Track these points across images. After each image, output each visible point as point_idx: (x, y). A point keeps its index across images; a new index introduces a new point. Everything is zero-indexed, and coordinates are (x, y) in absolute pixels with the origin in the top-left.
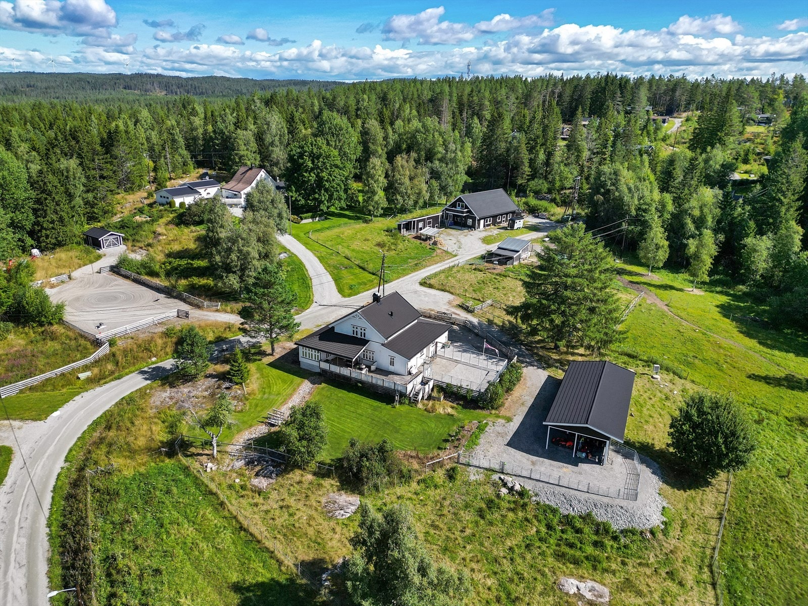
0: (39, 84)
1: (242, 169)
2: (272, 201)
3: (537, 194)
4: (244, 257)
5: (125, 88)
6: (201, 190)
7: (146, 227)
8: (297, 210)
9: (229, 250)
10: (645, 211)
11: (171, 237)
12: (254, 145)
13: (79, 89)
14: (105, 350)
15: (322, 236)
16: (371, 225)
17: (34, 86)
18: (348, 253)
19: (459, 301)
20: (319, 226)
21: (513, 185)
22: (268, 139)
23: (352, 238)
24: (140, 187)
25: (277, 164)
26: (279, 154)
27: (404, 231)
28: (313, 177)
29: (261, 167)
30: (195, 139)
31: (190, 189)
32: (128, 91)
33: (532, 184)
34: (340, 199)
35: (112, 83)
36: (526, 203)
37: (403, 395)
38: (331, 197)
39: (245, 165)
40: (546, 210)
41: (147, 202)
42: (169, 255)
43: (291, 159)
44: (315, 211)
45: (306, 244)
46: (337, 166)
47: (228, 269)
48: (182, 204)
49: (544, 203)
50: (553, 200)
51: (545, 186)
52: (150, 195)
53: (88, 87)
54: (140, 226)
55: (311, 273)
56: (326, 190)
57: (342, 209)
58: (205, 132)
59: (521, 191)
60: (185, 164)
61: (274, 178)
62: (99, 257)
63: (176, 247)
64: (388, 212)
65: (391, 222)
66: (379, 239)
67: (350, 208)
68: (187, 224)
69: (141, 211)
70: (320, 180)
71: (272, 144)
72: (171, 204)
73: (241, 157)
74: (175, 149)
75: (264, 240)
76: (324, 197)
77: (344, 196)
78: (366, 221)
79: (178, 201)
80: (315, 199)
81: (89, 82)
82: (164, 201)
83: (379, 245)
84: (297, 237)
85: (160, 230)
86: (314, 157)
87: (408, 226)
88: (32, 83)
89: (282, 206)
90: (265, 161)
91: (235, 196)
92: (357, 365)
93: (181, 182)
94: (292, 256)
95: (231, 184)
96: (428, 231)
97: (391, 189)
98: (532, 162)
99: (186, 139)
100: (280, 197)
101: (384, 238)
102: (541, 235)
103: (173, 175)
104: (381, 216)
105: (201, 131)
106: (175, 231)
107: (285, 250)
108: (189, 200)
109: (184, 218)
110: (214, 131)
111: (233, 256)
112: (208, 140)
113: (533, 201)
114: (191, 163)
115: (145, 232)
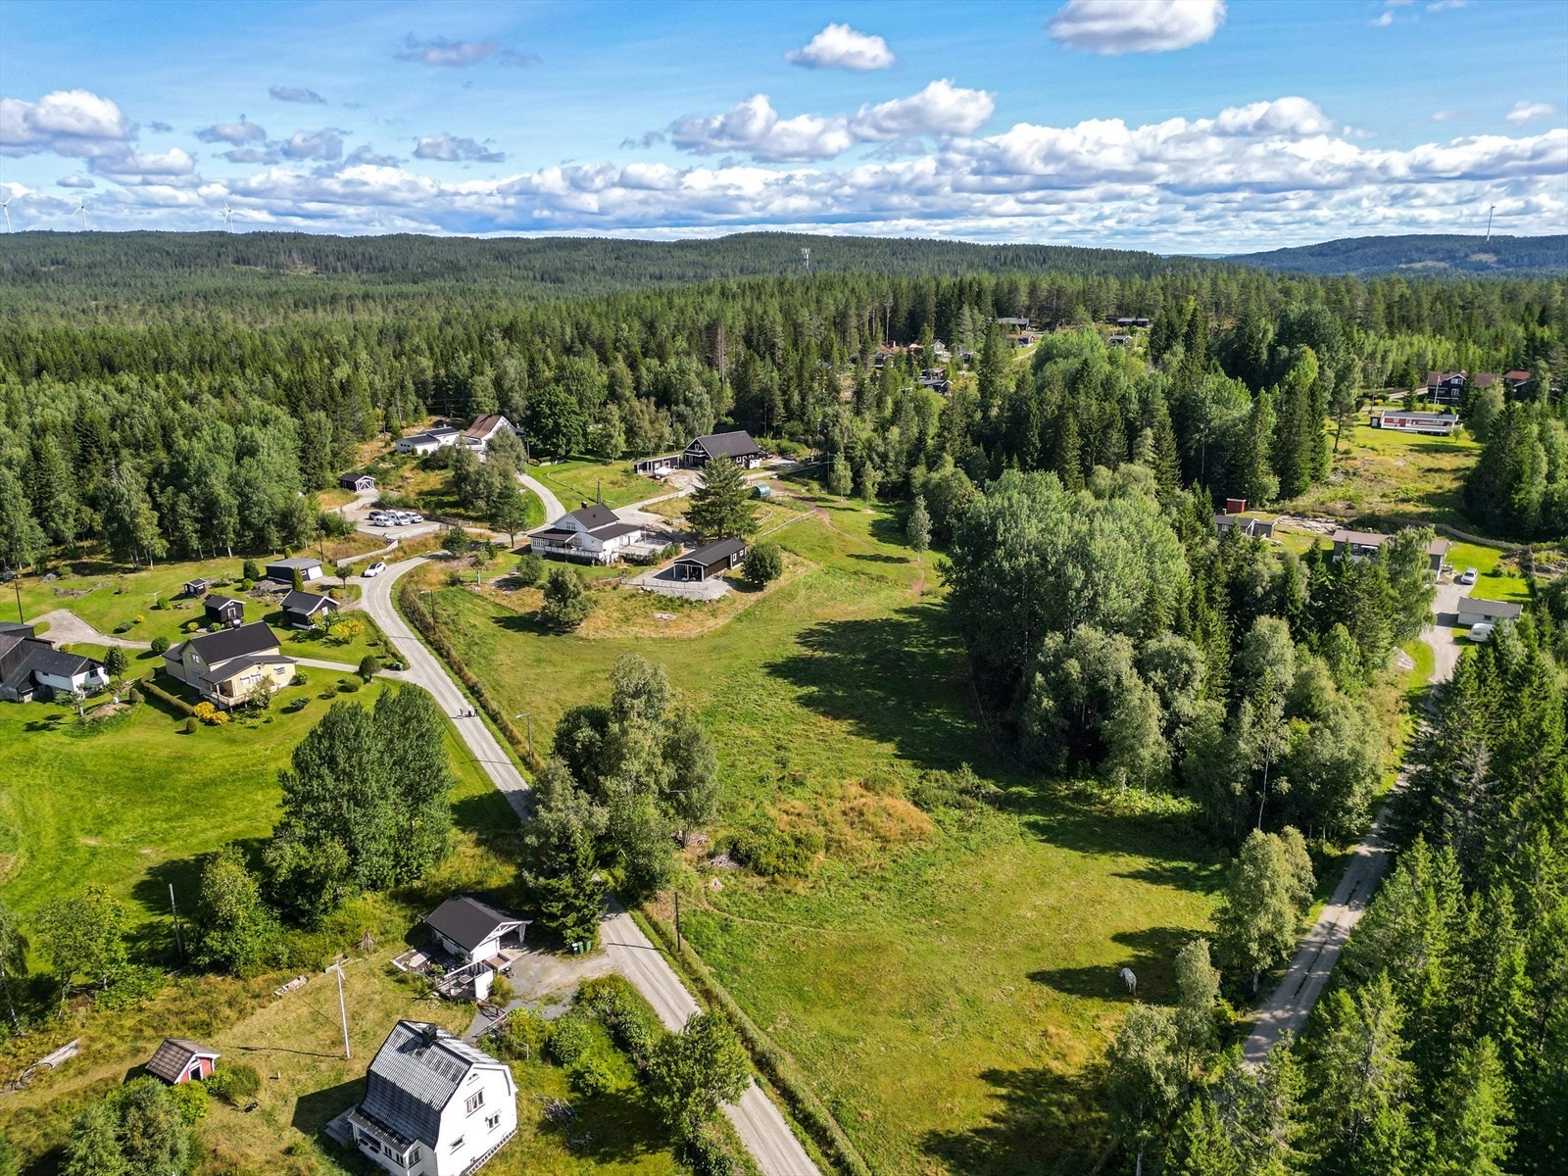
0: (74, 259)
1: (481, 417)
2: (511, 446)
3: (792, 436)
4: (489, 486)
5: (237, 262)
6: (440, 438)
7: (393, 472)
8: (536, 454)
9: (477, 482)
10: (853, 448)
11: (419, 479)
12: (491, 390)
13: (150, 265)
14: (395, 545)
15: (559, 477)
16: (610, 467)
17: (63, 262)
18: (582, 490)
19: (663, 519)
20: (557, 468)
21: (770, 427)
22: (507, 384)
23: (588, 478)
24: (373, 437)
25: (516, 410)
26: (518, 399)
27: (640, 472)
28: (550, 423)
29: (501, 413)
30: (424, 383)
31: (430, 438)
32: (244, 268)
33: (788, 425)
34: (578, 444)
35: (213, 253)
36: (778, 446)
37: (597, 560)
38: (569, 442)
39: (484, 412)
40: (795, 451)
41: (385, 451)
42: (420, 494)
43: (531, 407)
44: (553, 456)
45: (543, 483)
46: (575, 413)
47: (477, 496)
48: (425, 452)
49: (795, 445)
50: (806, 442)
51: (801, 428)
52: (387, 444)
53: (167, 262)
54: (386, 472)
55: (545, 501)
56: (564, 435)
57: (581, 453)
58: (437, 376)
59: (777, 434)
60: (416, 410)
61: (514, 424)
62: (357, 498)
63: (426, 488)
64: (625, 456)
65: (630, 464)
66: (614, 478)
67: (588, 452)
68: (432, 469)
69: (383, 459)
70: (557, 425)
71: (511, 389)
72: (414, 452)
73: (478, 404)
74: (404, 395)
75: (505, 475)
76: (563, 441)
77: (582, 440)
78: (605, 464)
79: (420, 449)
80: (553, 444)
81: (168, 253)
82: (405, 449)
83: (613, 483)
84: (536, 478)
85: (408, 474)
86: (551, 405)
87: (644, 467)
88: (61, 257)
89: (521, 449)
90: (504, 408)
91: (476, 443)
92: (569, 546)
93: (417, 430)
94: (529, 491)
95: (471, 431)
96: (664, 470)
97: (631, 432)
98: (787, 403)
99: (414, 383)
100: (518, 441)
101: (619, 477)
102: (770, 473)
103: (404, 423)
104: (620, 458)
105: (429, 374)
106: (422, 475)
107: (524, 487)
108: (431, 447)
109: (428, 464)
110: (447, 376)
111: (481, 485)
112: (439, 385)
113: (785, 443)
114: (423, 409)
115: (393, 476)
